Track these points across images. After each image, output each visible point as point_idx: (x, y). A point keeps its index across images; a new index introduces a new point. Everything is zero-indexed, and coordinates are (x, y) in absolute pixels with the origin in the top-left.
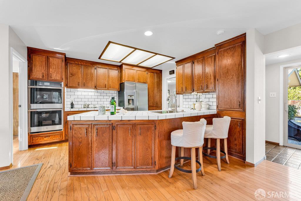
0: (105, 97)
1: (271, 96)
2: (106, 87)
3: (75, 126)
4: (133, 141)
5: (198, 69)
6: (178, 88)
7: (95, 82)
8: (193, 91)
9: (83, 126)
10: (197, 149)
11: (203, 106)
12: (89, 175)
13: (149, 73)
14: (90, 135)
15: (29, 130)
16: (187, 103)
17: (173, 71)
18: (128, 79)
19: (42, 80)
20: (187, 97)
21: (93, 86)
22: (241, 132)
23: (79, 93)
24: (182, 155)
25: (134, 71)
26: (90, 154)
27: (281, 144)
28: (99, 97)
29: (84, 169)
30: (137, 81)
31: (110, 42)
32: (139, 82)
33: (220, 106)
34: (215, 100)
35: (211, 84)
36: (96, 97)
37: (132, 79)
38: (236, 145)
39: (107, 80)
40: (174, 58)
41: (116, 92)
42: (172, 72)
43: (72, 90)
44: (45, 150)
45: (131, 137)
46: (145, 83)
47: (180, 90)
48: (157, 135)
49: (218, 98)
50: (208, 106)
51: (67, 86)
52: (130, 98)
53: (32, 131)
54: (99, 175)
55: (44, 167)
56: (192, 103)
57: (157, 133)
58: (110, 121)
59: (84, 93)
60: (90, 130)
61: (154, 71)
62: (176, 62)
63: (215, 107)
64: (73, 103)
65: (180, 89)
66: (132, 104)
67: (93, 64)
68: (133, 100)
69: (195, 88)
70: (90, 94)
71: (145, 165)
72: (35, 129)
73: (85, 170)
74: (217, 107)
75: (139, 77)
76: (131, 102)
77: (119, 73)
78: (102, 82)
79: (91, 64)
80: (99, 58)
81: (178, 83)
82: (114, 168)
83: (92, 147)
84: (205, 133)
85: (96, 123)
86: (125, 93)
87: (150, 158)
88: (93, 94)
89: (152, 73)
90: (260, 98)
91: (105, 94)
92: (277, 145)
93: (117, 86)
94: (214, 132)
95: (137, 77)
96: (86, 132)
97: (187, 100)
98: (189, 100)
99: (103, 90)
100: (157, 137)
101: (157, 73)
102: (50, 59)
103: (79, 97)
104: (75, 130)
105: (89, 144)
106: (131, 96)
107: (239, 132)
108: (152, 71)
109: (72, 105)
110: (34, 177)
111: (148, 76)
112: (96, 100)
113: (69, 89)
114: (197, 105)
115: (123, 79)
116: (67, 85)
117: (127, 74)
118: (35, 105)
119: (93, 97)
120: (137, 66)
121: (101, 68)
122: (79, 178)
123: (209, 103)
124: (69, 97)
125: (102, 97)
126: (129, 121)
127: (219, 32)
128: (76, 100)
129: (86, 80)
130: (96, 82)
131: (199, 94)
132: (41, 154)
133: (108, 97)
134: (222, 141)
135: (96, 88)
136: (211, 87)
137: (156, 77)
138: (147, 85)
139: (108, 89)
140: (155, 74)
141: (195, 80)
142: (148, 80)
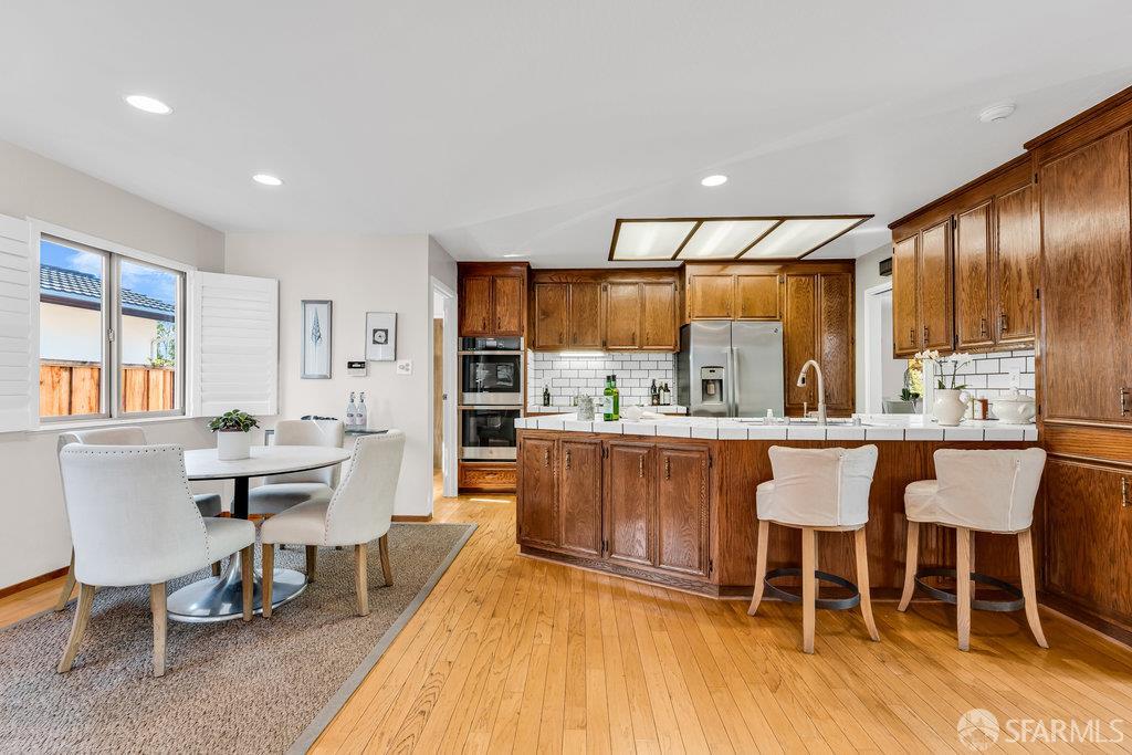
0: (635, 374)
2: (636, 342)
3: (527, 441)
4: (652, 492)
6: (901, 331)
7: (604, 328)
8: (955, 349)
9: (543, 443)
12: (555, 562)
13: (791, 280)
14: (556, 464)
15: (461, 452)
18: (703, 310)
19: (483, 335)
21: (599, 342)
23: (564, 364)
25: (728, 278)
26: (556, 509)
29: (545, 542)
30: (740, 314)
31: (619, 222)
32: (748, 317)
34: (1031, 382)
35: (1021, 311)
37: (721, 309)
39: (638, 320)
41: (670, 356)
42: (886, 267)
43: (548, 355)
44: (486, 504)
45: (644, 480)
46: (772, 318)
47: (907, 343)
48: (717, 484)
51: (532, 345)
52: (709, 376)
53: (467, 456)
54: (575, 566)
55: (479, 530)
57: (717, 478)
58: (597, 434)
59: (576, 364)
60: (555, 452)
61: (821, 268)
62: (892, 226)
64: (549, 391)
65: (907, 334)
66: (718, 396)
67: (599, 275)
68: (721, 381)
69: (962, 332)
70: (594, 364)
72: (471, 452)
73: (546, 546)
74: (1039, 411)
75: (746, 299)
76: (712, 388)
77: (677, 292)
78: (624, 325)
79: (592, 277)
80: (611, 259)
81: (899, 313)
82: (606, 554)
85: (567, 437)
86: (691, 357)
88: (598, 364)
89: (803, 279)
91: (636, 365)
93: (672, 337)
95: (740, 301)
96: (549, 457)
99: (626, 354)
100: (716, 490)
102: (498, 281)
103: (564, 374)
104: (528, 451)
105: (553, 486)
106: (712, 369)
108: (806, 268)
109: (547, 396)
110: (462, 541)
111: (785, 289)
113: (540, 355)
114: (942, 400)
115: (687, 313)
116: (534, 346)
117: (699, 294)
118: (472, 394)
120: (737, 261)
122: (535, 561)
124: (540, 373)
125: (626, 374)
127: (986, 115)
128: (556, 382)
129: (579, 327)
130: (607, 327)
132: (479, 508)
133: (645, 374)
135: (605, 346)
136: (1023, 320)
137: (822, 291)
138: (779, 326)
139: (641, 349)
140: (821, 281)
141: (962, 296)
142: (788, 308)
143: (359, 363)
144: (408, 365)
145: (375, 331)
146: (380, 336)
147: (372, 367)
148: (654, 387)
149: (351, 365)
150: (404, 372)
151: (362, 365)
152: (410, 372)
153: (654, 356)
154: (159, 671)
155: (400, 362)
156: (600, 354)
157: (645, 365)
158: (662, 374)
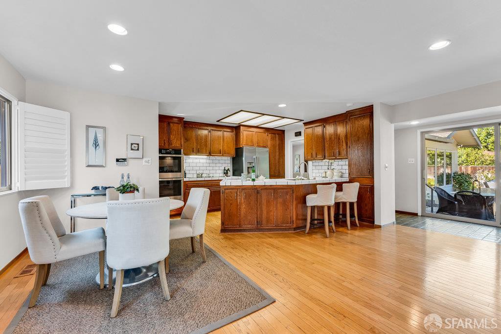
0: (218, 165)
1: (409, 163)
2: (221, 153)
3: (227, 191)
4: (275, 203)
5: (330, 129)
6: (307, 154)
8: (324, 159)
9: (233, 190)
10: (329, 208)
11: (335, 174)
13: (270, 135)
14: (239, 198)
16: (317, 171)
17: (300, 132)
18: (246, 142)
20: (317, 164)
21: (208, 152)
22: (371, 198)
24: (316, 217)
25: (253, 132)
26: (239, 214)
27: (420, 214)
28: (211, 165)
30: (256, 145)
31: (241, 111)
32: (259, 146)
33: (351, 174)
34: (347, 167)
35: (343, 150)
36: (208, 165)
37: (251, 143)
38: (367, 210)
39: (222, 145)
40: (301, 120)
41: (229, 158)
42: (298, 134)
46: (265, 147)
47: (310, 157)
48: (295, 198)
49: (350, 165)
50: (340, 174)
51: (185, 153)
52: (249, 166)
56: (323, 171)
57: (294, 196)
58: (255, 186)
59: (197, 161)
60: (239, 194)
61: (277, 132)
62: (304, 124)
63: (347, 175)
65: (309, 155)
69: (326, 155)
70: (202, 161)
71: (285, 224)
74: (349, 174)
75: (258, 140)
76: (250, 170)
78: (216, 147)
79: (205, 127)
80: (218, 121)
82: (259, 225)
83: (240, 207)
84: (335, 198)
86: (244, 159)
87: (289, 217)
88: (204, 161)
89: (273, 135)
90: (387, 165)
92: (416, 215)
93: (233, 152)
94: (344, 196)
95: (256, 140)
97: (317, 167)
98: (320, 167)
99: (216, 157)
100: (294, 200)
101: (279, 134)
102: (171, 124)
103: (191, 165)
104: (226, 194)
105: (238, 205)
106: (250, 163)
107: (369, 198)
108: (274, 132)
111: (268, 137)
112: (208, 168)
113: (187, 157)
114: (329, 172)
115: (241, 144)
117: (245, 137)
119: (205, 165)
120: (256, 127)
121: (215, 130)
122: (229, 234)
123: (341, 170)
125: (214, 165)
126: (271, 186)
129: (200, 146)
130: (211, 147)
131: (330, 161)
133: (220, 165)
134: (352, 204)
135: (210, 154)
136: (344, 153)
137: (277, 139)
138: (268, 149)
139: (223, 155)
140: (277, 136)
141: (327, 145)
142: (269, 143)
143: (123, 159)
144: (149, 161)
145: (132, 144)
146: (135, 147)
147: (130, 162)
148: (225, 170)
149: (118, 160)
150: (147, 164)
151: (125, 160)
152: (150, 164)
153: (224, 158)
154: (169, 298)
155: (144, 160)
156: (206, 157)
157: (221, 161)
158: (226, 165)
